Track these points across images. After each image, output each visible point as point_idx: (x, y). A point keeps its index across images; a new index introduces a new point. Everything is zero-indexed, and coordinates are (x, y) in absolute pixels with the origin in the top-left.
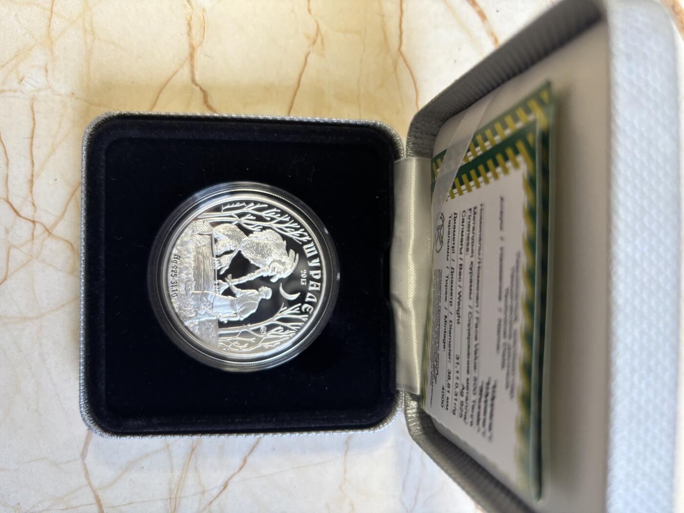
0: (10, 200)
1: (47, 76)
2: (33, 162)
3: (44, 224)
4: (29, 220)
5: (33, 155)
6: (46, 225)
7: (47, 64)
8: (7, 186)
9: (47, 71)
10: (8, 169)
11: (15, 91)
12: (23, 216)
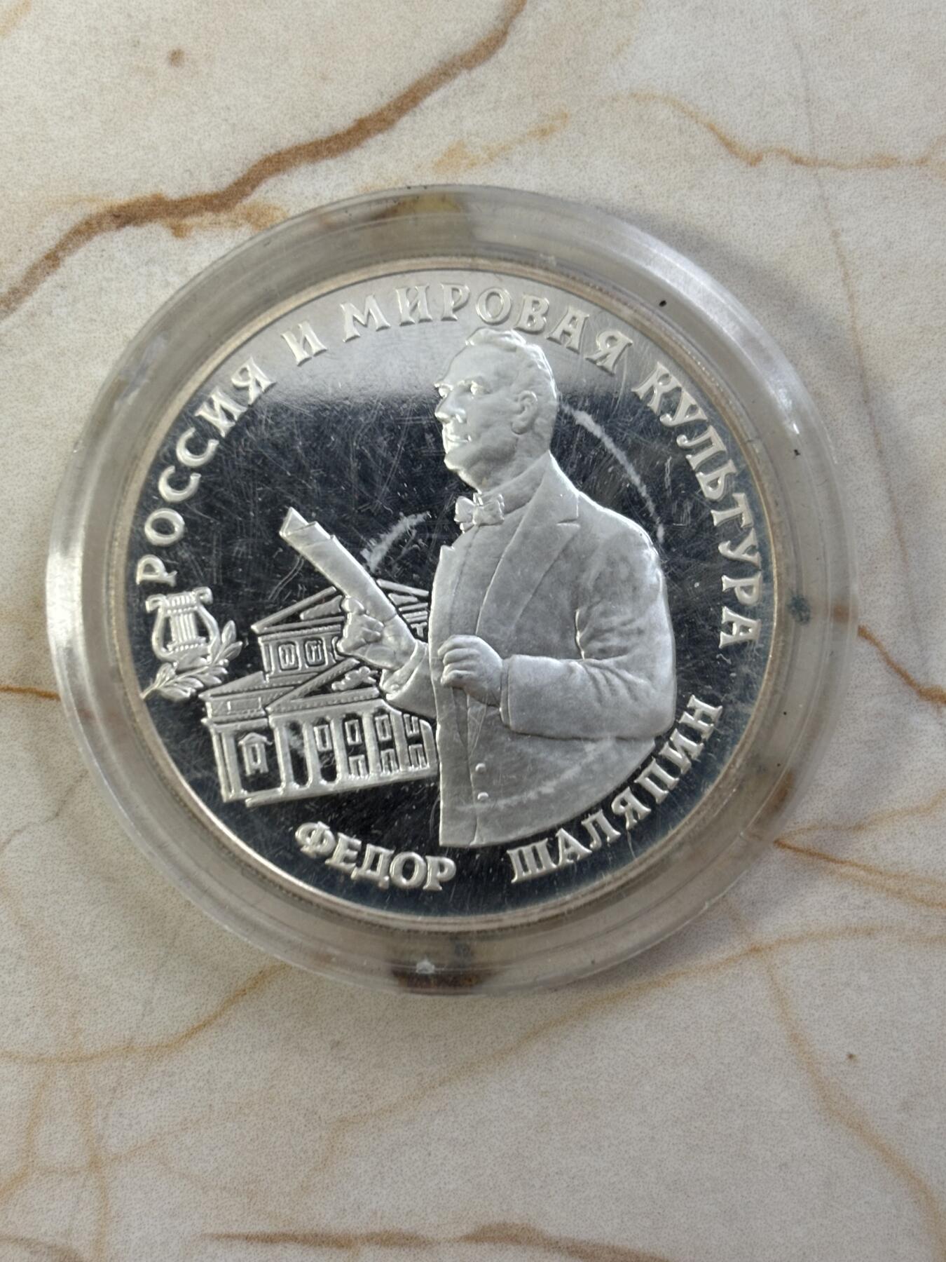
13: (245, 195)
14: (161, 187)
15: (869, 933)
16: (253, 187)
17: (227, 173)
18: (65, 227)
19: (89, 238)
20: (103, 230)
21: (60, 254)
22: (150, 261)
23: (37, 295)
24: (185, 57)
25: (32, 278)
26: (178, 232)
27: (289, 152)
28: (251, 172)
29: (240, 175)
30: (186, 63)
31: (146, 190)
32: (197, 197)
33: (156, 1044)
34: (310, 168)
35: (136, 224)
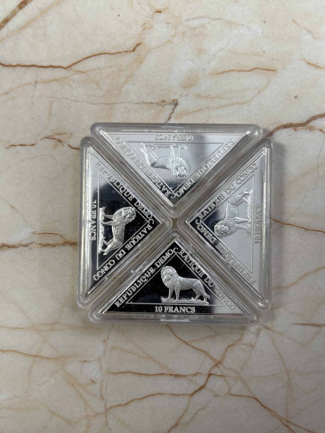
0: (191, 393)
1: (89, 361)
2: (161, 374)
3: (212, 367)
4: (208, 378)
5: (154, 373)
6: (213, 366)
7: (80, 361)
8: (180, 395)
9: (85, 361)
10: (166, 394)
11: (102, 386)
12: (204, 383)
13: (308, 124)
14: (292, 121)
16: (310, 122)
17: (305, 119)
18: (273, 128)
19: (278, 130)
20: (281, 129)
21: (272, 133)
22: (290, 135)
24: (298, 97)
26: (295, 130)
27: (317, 116)
28: (309, 119)
29: (307, 120)
31: (289, 122)
32: (299, 124)
33: (284, 286)
34: (321, 119)
35: (287, 128)
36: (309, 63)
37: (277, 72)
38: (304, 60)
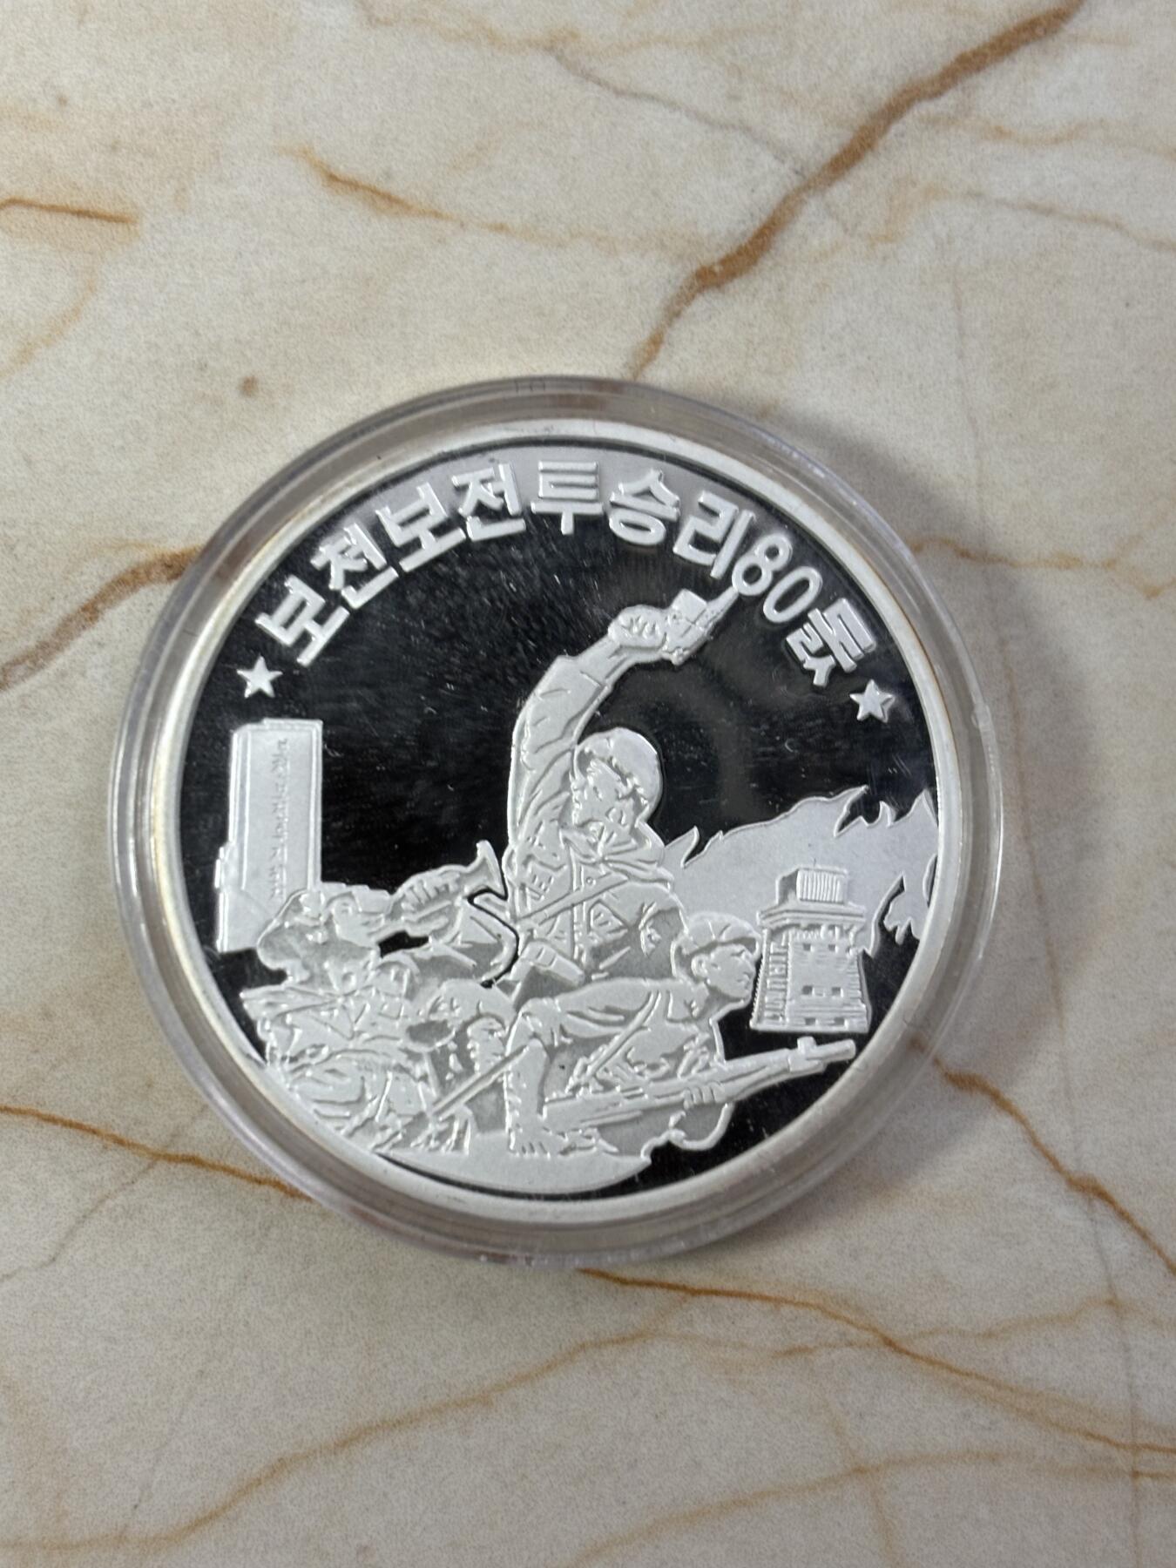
15: (994, 1458)
18: (107, 575)
19: (134, 589)
20: (152, 581)
21: (100, 606)
23: (69, 652)
24: (259, 386)
25: (66, 631)
30: (261, 393)
33: (152, 1535)
36: (332, 178)
37: (138, 228)
38: (305, 154)
